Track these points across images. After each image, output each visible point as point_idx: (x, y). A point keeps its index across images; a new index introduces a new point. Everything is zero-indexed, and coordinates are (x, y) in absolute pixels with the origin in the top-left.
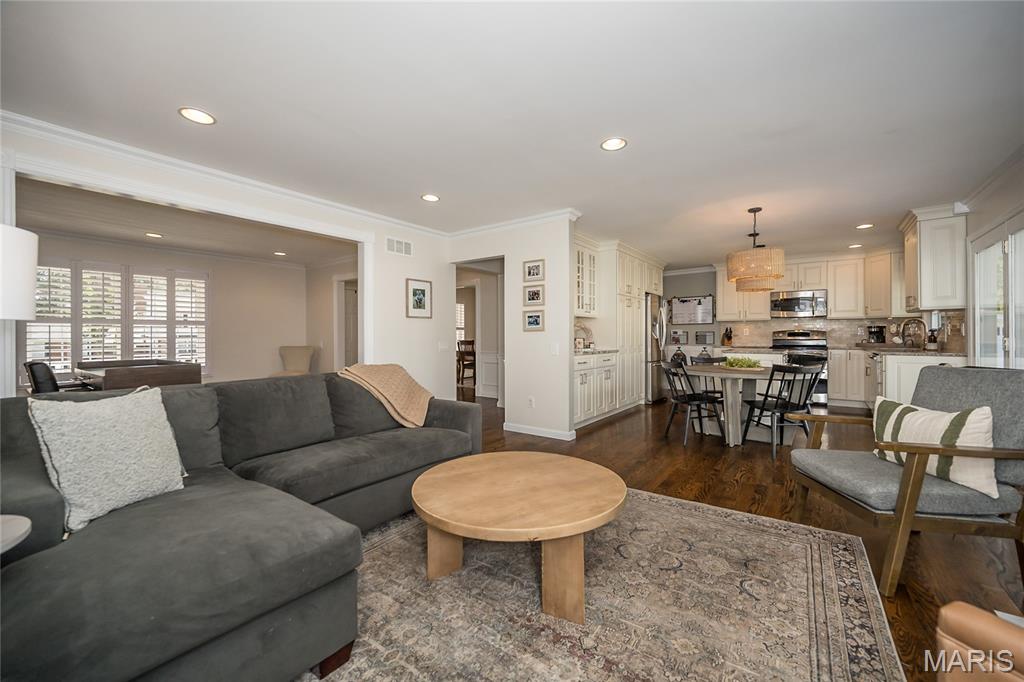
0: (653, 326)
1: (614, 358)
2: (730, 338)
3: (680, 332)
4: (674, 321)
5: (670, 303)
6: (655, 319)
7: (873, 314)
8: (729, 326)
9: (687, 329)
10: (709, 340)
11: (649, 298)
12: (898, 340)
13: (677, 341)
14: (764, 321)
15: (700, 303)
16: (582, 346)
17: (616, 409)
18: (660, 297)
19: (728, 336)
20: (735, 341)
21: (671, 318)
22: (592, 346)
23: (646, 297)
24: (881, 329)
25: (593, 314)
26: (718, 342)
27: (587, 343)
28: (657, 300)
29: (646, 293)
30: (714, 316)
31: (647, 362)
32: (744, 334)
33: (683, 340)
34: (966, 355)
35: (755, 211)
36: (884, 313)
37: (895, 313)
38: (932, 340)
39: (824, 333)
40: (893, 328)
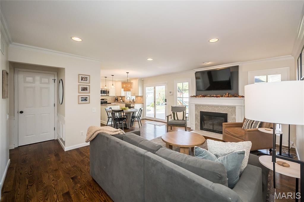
7: (117, 95)
34: (143, 104)
35: (128, 73)
36: (119, 95)
37: (122, 95)
38: (133, 101)
39: (106, 99)
40: (120, 98)
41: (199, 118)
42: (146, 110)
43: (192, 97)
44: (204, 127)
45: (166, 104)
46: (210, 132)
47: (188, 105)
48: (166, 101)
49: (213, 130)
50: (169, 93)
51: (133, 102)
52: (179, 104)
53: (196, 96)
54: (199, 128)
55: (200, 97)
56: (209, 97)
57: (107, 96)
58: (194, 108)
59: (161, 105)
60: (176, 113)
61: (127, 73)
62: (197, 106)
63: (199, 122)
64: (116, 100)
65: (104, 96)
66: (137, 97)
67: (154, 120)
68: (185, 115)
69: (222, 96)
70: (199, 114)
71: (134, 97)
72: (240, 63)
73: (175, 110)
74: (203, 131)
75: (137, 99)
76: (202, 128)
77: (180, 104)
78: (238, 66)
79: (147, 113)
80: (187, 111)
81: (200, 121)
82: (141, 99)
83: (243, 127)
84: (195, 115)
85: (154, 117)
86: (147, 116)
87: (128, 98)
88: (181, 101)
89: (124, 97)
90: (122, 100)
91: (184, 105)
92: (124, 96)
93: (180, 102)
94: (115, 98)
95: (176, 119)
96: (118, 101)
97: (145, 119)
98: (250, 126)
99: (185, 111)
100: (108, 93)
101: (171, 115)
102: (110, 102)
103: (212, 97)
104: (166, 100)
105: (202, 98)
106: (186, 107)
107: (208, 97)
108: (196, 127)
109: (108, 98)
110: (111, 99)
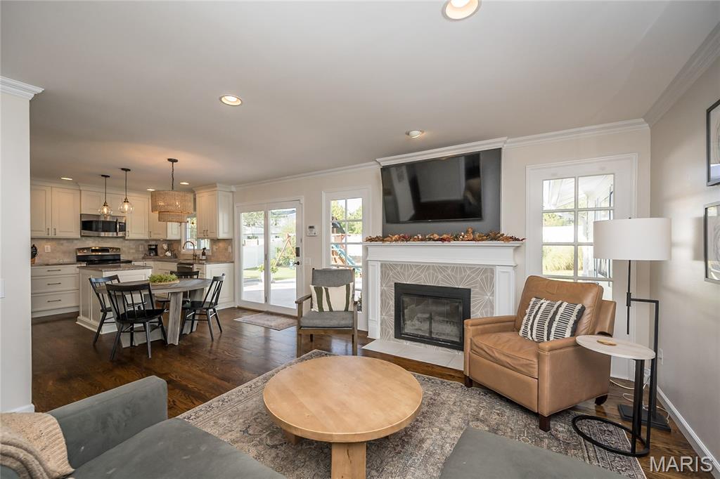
2: (34, 255)
7: (154, 237)
12: (168, 254)
19: (33, 253)
24: (156, 246)
34: (233, 262)
35: (173, 161)
36: (161, 237)
37: (170, 237)
38: (204, 254)
39: (117, 249)
40: (165, 247)
41: (392, 303)
42: (243, 280)
43: (371, 240)
44: (406, 331)
45: (298, 263)
46: (423, 344)
47: (360, 264)
48: (298, 255)
49: (432, 339)
50: (308, 230)
51: (204, 258)
52: (335, 263)
53: (383, 239)
54: (392, 332)
55: (396, 240)
56: (422, 240)
57: (118, 240)
58: (376, 273)
59: (291, 265)
60: (327, 290)
61: (169, 160)
62: (386, 267)
63: (391, 315)
64: (152, 250)
65: (108, 240)
66: (215, 241)
67: (265, 310)
68: (353, 295)
69: (456, 238)
70: (392, 293)
71: (205, 244)
72: (505, 142)
73: (324, 279)
74: (401, 341)
75: (215, 247)
76: (400, 333)
77: (340, 263)
78: (499, 150)
79: (246, 289)
80: (358, 282)
81: (393, 313)
82: (226, 249)
83: (521, 332)
84: (380, 293)
85: (264, 302)
86: (244, 298)
87: (190, 246)
88: (342, 256)
89: (179, 241)
90: (172, 252)
91: (350, 264)
92: (177, 238)
93: (341, 258)
94: (146, 244)
95: (326, 308)
96: (156, 254)
97: (240, 308)
98: (546, 328)
99: (351, 284)
100: (123, 228)
101: (311, 296)
102: (130, 259)
103: (430, 239)
104: (298, 249)
105: (400, 243)
106: (356, 270)
107: (419, 240)
108: (382, 329)
109: (124, 244)
110: (132, 249)
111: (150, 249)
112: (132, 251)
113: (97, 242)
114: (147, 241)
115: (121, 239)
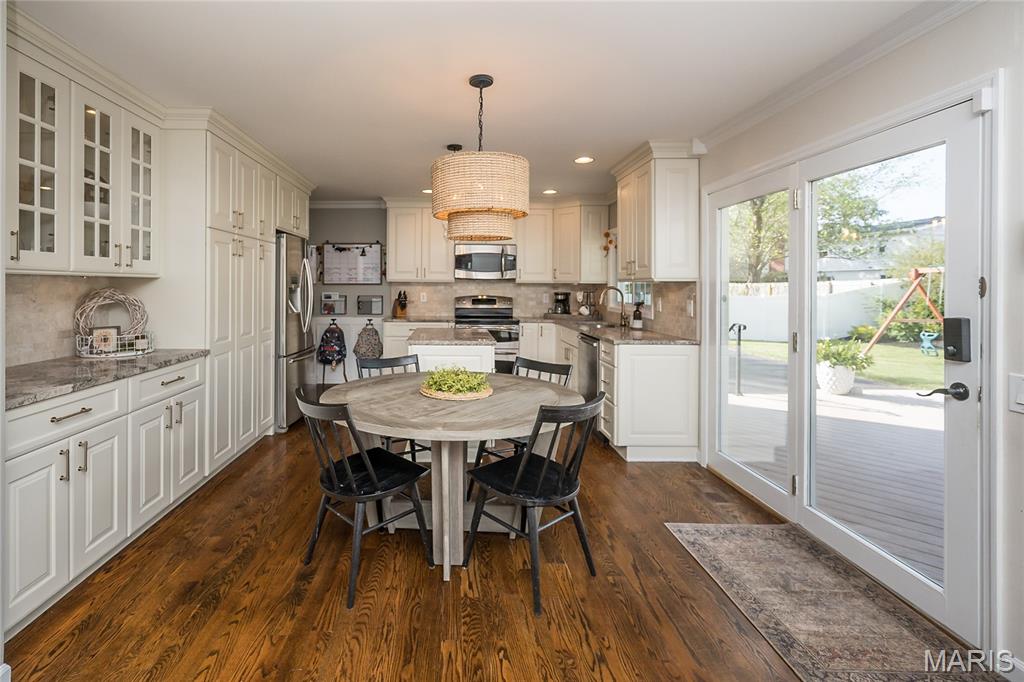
0: (291, 292)
1: (195, 371)
2: (403, 306)
3: (335, 296)
4: (327, 280)
5: (320, 250)
6: (293, 280)
7: (562, 279)
8: (403, 289)
9: (346, 291)
10: (376, 309)
11: (283, 241)
12: (585, 311)
13: (330, 309)
14: (446, 284)
15: (363, 253)
16: (112, 345)
17: (205, 478)
18: (303, 240)
19: (402, 303)
20: (411, 311)
21: (321, 273)
22: (140, 344)
23: (278, 239)
24: (567, 295)
25: (140, 268)
26: (388, 311)
27: (128, 337)
28: (298, 244)
29: (279, 232)
30: (384, 273)
31: (278, 357)
32: (420, 299)
33: (339, 308)
36: (574, 279)
37: (586, 278)
38: (637, 317)
39: (510, 300)
40: (580, 296)
51: (638, 324)
57: (506, 284)
59: (927, 344)
64: (561, 303)
75: (660, 301)
89: (603, 286)
92: (600, 280)
94: (552, 292)
96: (566, 311)
100: (512, 265)
109: (519, 292)
110: (532, 299)
111: (557, 301)
112: (531, 303)
113: (481, 288)
114: (554, 286)
115: (511, 285)
